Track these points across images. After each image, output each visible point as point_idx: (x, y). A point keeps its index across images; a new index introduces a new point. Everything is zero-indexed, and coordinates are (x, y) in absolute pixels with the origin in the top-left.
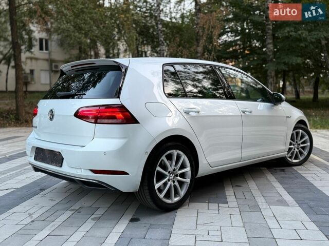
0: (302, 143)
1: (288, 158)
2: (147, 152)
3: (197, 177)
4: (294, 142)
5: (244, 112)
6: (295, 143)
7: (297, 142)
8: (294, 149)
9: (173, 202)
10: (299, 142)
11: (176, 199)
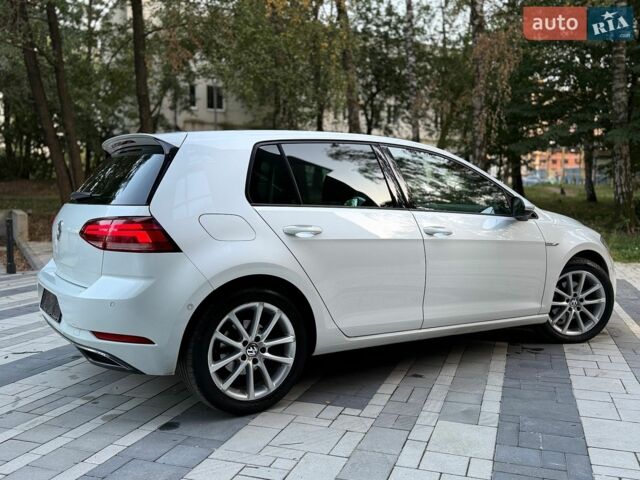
0: (589, 298)
1: (556, 327)
2: (191, 305)
3: (315, 354)
4: (570, 295)
5: (430, 234)
6: (570, 297)
7: (575, 295)
8: (570, 309)
9: (252, 398)
10: (581, 296)
11: (259, 394)
